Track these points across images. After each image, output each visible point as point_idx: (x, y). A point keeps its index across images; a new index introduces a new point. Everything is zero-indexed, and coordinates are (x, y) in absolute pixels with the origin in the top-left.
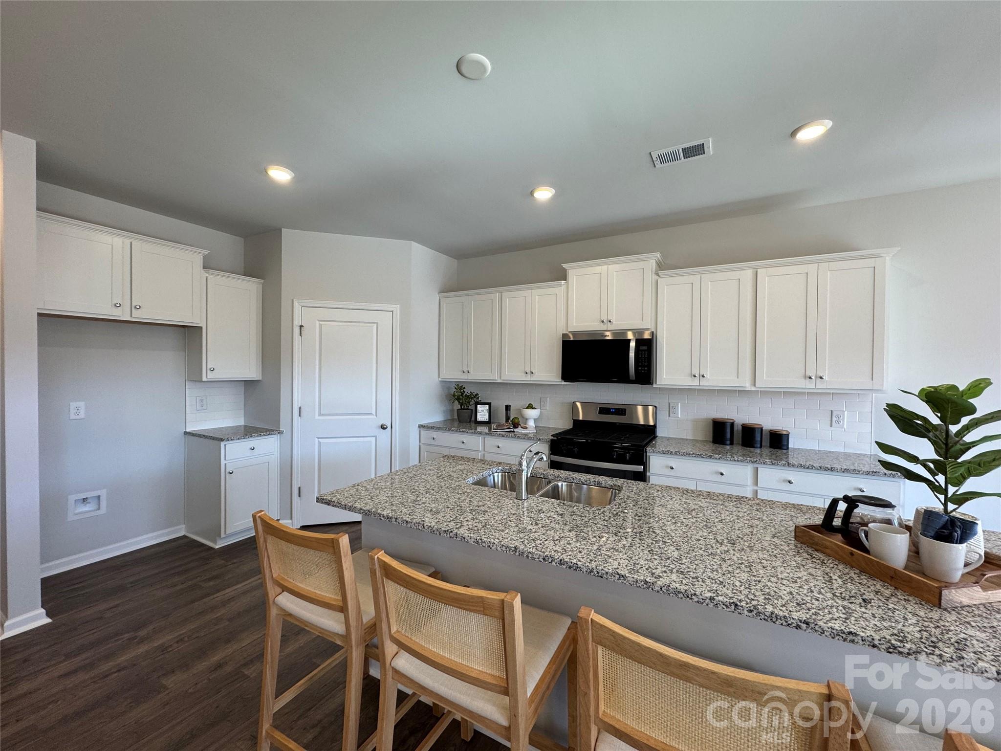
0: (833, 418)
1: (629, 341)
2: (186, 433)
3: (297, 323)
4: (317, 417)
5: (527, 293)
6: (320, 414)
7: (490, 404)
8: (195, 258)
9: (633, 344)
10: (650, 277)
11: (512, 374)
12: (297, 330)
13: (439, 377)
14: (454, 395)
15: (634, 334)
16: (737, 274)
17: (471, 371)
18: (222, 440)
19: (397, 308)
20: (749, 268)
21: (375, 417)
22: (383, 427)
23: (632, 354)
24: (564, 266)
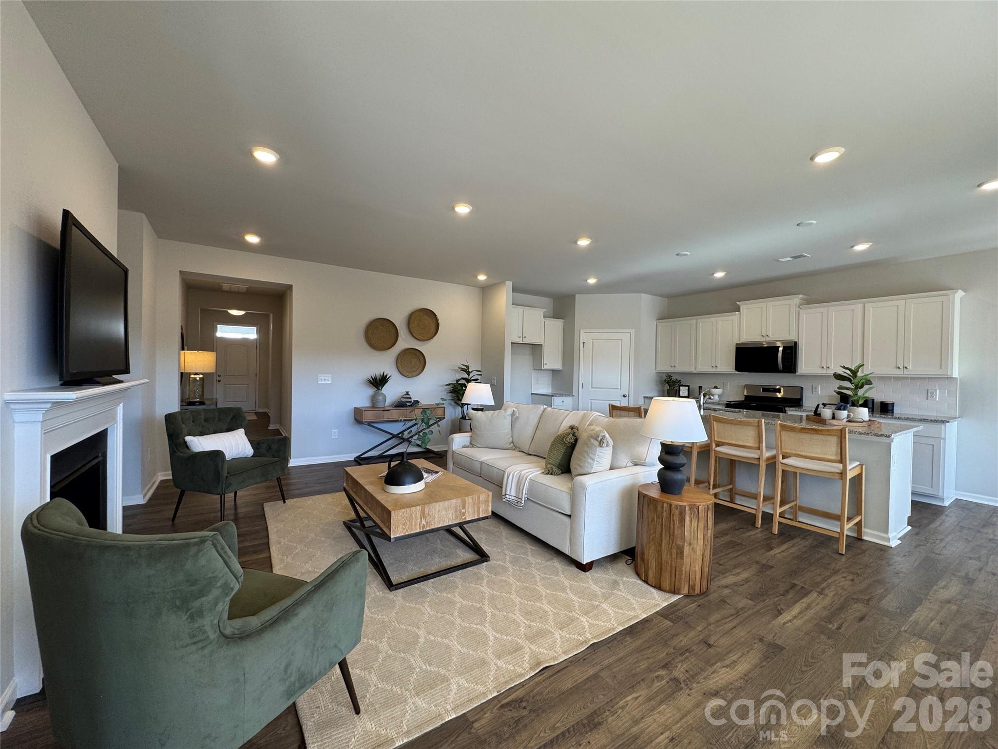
0: (929, 395)
1: (779, 347)
2: (532, 394)
3: (582, 341)
4: (590, 389)
5: (714, 320)
6: (592, 388)
7: (688, 386)
8: (539, 313)
9: (781, 349)
10: (794, 309)
11: (703, 367)
12: (582, 345)
13: (656, 369)
14: (665, 380)
15: (783, 343)
16: (852, 307)
17: (677, 366)
18: (553, 396)
19: (633, 331)
20: (860, 303)
21: (619, 390)
22: (624, 396)
23: (780, 355)
24: (738, 303)
